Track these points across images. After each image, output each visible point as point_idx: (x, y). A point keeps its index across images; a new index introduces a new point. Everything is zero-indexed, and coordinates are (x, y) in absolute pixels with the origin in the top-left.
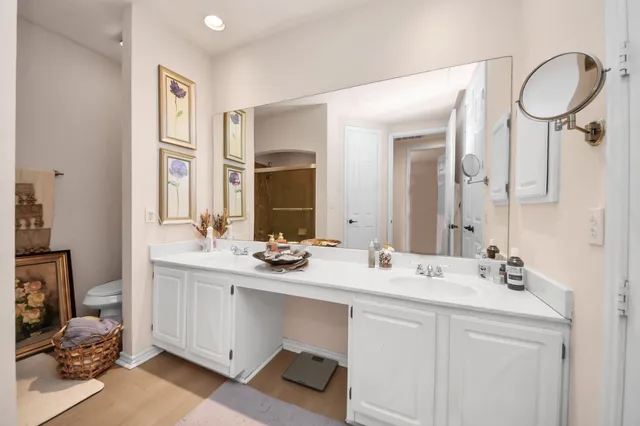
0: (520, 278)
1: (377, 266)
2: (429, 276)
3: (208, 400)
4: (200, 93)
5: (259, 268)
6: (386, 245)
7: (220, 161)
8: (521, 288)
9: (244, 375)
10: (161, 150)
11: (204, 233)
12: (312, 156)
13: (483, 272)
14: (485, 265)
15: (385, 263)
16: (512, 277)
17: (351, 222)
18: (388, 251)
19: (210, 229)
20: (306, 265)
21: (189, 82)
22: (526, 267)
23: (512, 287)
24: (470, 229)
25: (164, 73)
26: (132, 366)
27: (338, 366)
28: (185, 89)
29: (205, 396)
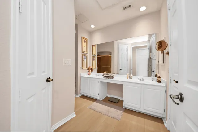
0: (160, 80)
1: (129, 78)
2: (141, 80)
3: (95, 102)
4: (88, 41)
5: (104, 78)
6: (131, 74)
7: (91, 55)
8: (160, 82)
9: (101, 99)
10: (82, 54)
11: (89, 71)
12: (111, 53)
13: (153, 80)
14: (153, 78)
15: (131, 78)
16: (158, 80)
17: (120, 70)
18: (131, 75)
19: (90, 70)
20: (113, 78)
21: (86, 39)
22: (161, 78)
23: (158, 82)
24: (153, 71)
25: (83, 38)
26: (78, 97)
27: (119, 100)
28: (86, 40)
29: (94, 102)
